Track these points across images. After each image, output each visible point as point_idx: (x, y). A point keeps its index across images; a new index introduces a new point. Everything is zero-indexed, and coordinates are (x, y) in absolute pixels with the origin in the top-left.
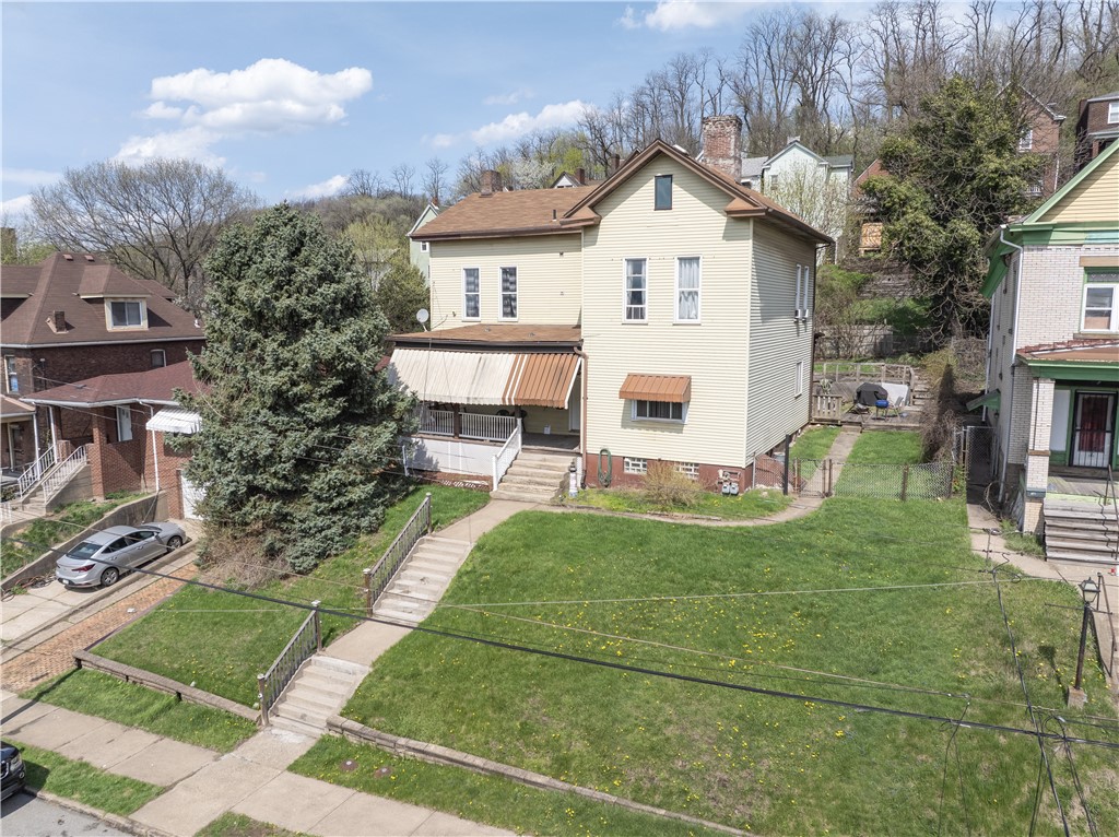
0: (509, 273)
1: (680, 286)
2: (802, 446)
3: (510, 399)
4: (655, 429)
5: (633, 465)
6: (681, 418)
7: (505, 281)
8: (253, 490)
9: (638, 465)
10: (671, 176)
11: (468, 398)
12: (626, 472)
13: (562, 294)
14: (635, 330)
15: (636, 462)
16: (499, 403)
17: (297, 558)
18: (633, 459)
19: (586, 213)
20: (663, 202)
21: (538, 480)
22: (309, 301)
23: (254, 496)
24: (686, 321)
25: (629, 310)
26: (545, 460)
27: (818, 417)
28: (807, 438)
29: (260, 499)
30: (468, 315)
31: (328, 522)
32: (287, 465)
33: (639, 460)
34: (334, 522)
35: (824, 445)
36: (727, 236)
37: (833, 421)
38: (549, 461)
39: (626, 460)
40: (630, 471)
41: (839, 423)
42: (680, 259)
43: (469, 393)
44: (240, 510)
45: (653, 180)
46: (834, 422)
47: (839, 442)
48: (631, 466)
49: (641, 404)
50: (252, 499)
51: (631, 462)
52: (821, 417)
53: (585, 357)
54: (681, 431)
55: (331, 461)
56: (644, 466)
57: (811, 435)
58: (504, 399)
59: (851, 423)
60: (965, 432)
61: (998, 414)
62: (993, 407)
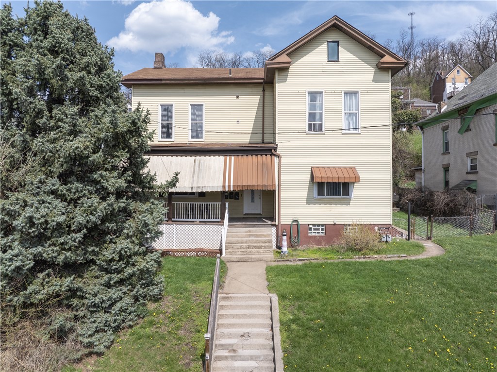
0: (197, 109)
1: (345, 110)
3: (229, 186)
4: (330, 203)
5: (314, 229)
6: (349, 195)
7: (193, 114)
8: (40, 264)
9: (318, 229)
10: (337, 42)
11: (192, 188)
12: (310, 234)
13: (238, 122)
14: (315, 138)
15: (317, 228)
16: (220, 189)
17: (90, 336)
18: (314, 225)
19: (284, 58)
20: (333, 57)
21: (255, 245)
22: (96, 80)
23: (41, 271)
24: (352, 131)
25: (310, 125)
26: (250, 231)
29: (48, 275)
30: (162, 138)
31: (120, 294)
32: (78, 235)
33: (318, 225)
34: (125, 293)
36: (375, 80)
38: (253, 231)
39: (310, 226)
40: (312, 234)
42: (346, 93)
43: (193, 184)
44: (26, 289)
45: (326, 44)
48: (313, 231)
49: (320, 185)
50: (41, 275)
51: (313, 228)
53: (279, 156)
54: (349, 204)
55: (118, 232)
56: (322, 229)
58: (224, 187)
60: (481, 198)
61: (476, 191)
62: (474, 188)
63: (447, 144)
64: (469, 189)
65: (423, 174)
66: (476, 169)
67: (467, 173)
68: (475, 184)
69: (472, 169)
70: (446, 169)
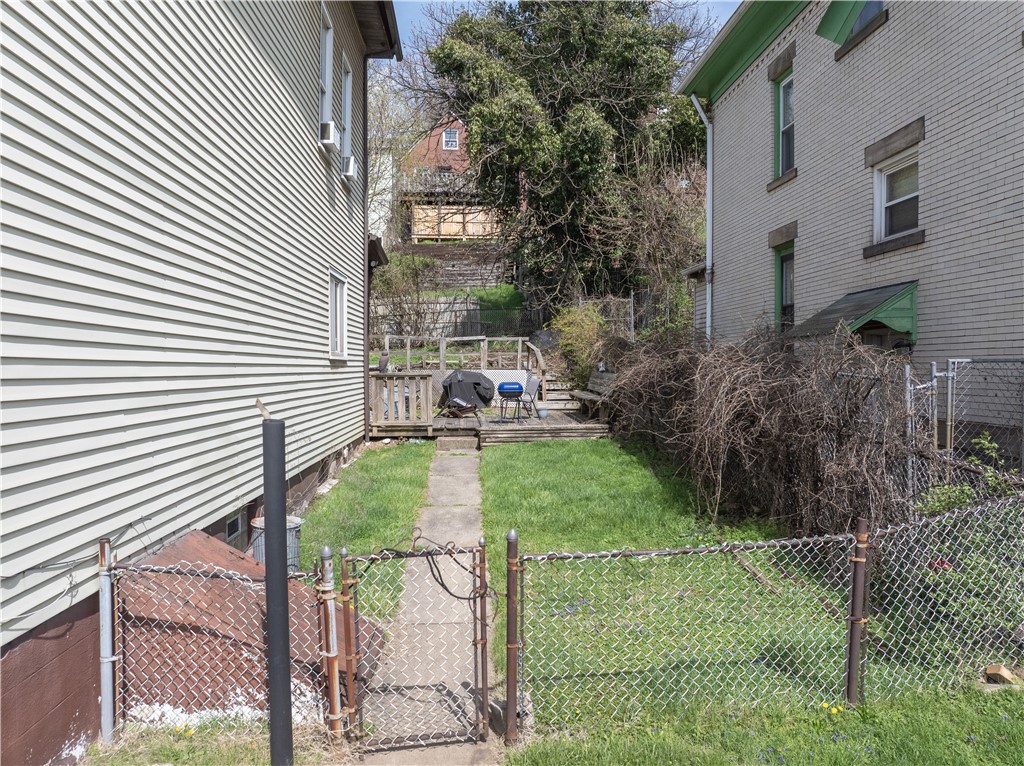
2: (354, 487)
27: (382, 422)
28: (365, 468)
35: (411, 482)
37: (417, 429)
41: (430, 433)
46: (419, 432)
47: (442, 471)
52: (392, 422)
57: (373, 461)
59: (453, 432)
60: (943, 381)
61: (910, 346)
62: (899, 324)
63: (789, 135)
64: (874, 332)
65: (709, 286)
66: (916, 225)
67: (871, 252)
68: (905, 303)
69: (890, 230)
70: (784, 251)
